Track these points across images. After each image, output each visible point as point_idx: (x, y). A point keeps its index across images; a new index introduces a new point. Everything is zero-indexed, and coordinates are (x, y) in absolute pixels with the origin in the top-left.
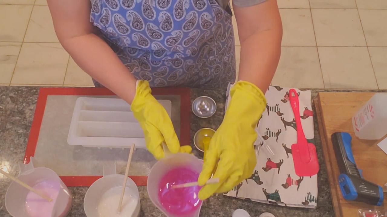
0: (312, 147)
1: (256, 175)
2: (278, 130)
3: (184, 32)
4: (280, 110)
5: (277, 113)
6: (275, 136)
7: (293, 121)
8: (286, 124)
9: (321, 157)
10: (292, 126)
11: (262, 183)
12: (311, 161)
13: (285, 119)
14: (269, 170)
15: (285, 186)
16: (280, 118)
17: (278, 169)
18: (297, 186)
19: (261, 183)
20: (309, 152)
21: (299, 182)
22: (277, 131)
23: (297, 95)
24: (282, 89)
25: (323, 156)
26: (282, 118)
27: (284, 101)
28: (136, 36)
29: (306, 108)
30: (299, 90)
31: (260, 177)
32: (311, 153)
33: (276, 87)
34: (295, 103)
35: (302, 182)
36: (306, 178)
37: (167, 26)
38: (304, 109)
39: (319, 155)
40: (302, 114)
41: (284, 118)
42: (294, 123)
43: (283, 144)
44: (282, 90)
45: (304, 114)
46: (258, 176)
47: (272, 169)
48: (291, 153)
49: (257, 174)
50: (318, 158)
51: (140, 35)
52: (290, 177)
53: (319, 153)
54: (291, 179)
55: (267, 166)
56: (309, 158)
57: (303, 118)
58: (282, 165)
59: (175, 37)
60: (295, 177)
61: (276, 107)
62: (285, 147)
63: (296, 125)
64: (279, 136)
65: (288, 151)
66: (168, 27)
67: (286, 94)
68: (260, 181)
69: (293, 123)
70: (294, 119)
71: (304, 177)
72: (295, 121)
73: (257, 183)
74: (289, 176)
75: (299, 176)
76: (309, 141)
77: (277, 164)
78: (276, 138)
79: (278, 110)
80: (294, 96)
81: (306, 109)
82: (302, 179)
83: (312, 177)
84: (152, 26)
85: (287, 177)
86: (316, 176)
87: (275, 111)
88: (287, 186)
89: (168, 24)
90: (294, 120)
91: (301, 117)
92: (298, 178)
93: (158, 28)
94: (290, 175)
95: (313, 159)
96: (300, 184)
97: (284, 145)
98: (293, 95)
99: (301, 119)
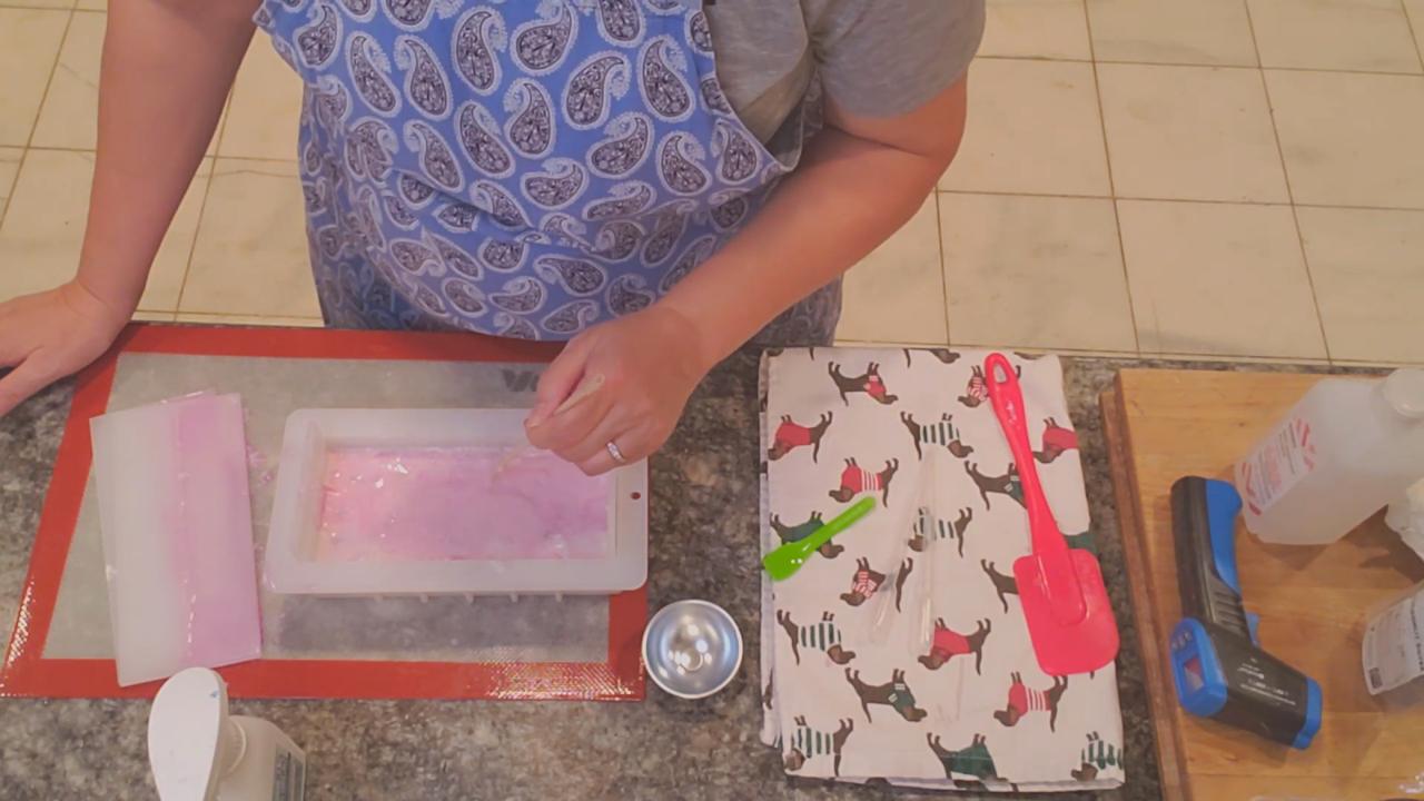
0: (1088, 565)
1: (899, 687)
2: (962, 512)
3: (592, 176)
4: (958, 435)
5: (950, 447)
6: (952, 536)
7: (1011, 472)
8: (986, 484)
9: (1123, 604)
10: (1009, 493)
11: (924, 714)
12: (1088, 614)
13: (979, 470)
14: (941, 663)
15: (1007, 718)
16: (964, 467)
17: (974, 655)
18: (1049, 713)
19: (918, 715)
20: (1078, 582)
21: (1053, 697)
22: (958, 516)
23: (1013, 376)
24: (958, 356)
25: (1129, 600)
26: (970, 467)
27: (969, 402)
28: (419, 133)
29: (1050, 422)
30: (1017, 357)
31: (913, 692)
32: (1085, 587)
33: (936, 352)
34: (1011, 407)
35: (1065, 694)
36: (1077, 682)
37: (530, 135)
38: (1044, 425)
39: (1115, 596)
40: (1037, 445)
41: (975, 465)
42: (1015, 478)
43: (983, 562)
44: (957, 360)
45: (1047, 445)
46: (907, 689)
47: (955, 659)
48: (1015, 592)
49: (901, 681)
50: (1115, 608)
51: (434, 136)
52: (1020, 681)
53: (1117, 588)
54: (1023, 688)
55: (935, 650)
56: (1081, 606)
57: (1044, 459)
58: (989, 638)
59: (559, 180)
60: (1038, 681)
61: (945, 424)
62: (991, 571)
63: (1022, 485)
64: (965, 534)
65: (1003, 585)
66: (534, 141)
67: (975, 375)
68: (917, 706)
69: (1009, 481)
70: (1011, 465)
71: (1070, 677)
72: (1016, 472)
73: (906, 717)
74: (1017, 679)
75: (1050, 674)
76: (1072, 542)
77: (968, 638)
78: (956, 539)
79: (951, 437)
80: (1004, 379)
81: (1052, 426)
82: (1065, 686)
83: (1097, 673)
84: (482, 117)
85: (1010, 683)
86: (1111, 667)
87: (943, 442)
88: (1013, 716)
89: (535, 131)
90: (1014, 468)
91: (1036, 454)
92: (1049, 683)
93: (498, 131)
94: (1018, 674)
95: (1094, 605)
96: (1059, 705)
97: (988, 566)
98: (999, 375)
99: (1036, 461)
